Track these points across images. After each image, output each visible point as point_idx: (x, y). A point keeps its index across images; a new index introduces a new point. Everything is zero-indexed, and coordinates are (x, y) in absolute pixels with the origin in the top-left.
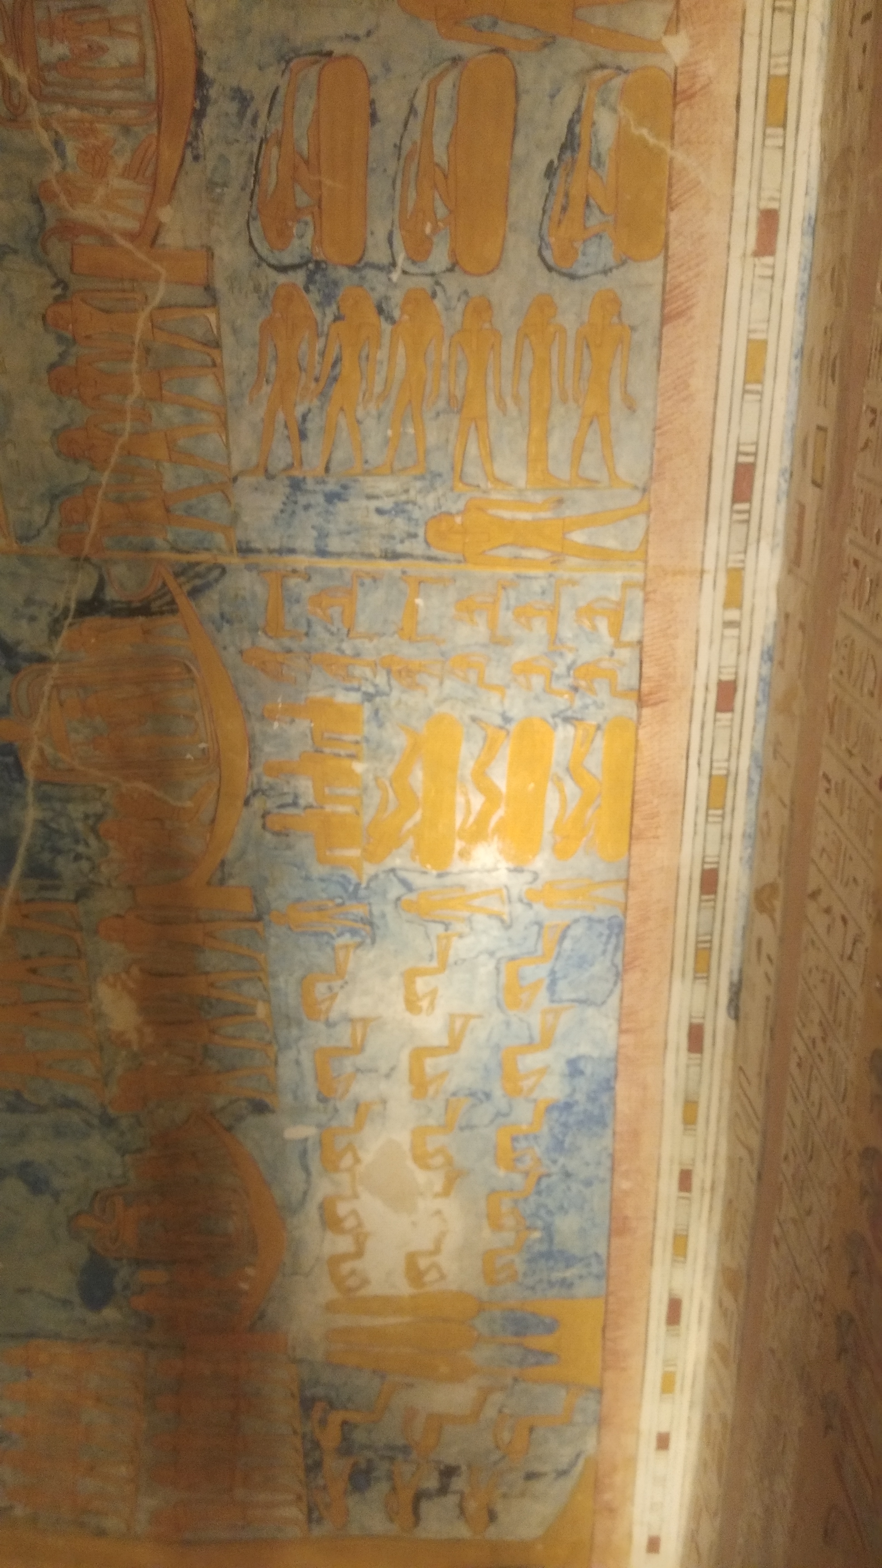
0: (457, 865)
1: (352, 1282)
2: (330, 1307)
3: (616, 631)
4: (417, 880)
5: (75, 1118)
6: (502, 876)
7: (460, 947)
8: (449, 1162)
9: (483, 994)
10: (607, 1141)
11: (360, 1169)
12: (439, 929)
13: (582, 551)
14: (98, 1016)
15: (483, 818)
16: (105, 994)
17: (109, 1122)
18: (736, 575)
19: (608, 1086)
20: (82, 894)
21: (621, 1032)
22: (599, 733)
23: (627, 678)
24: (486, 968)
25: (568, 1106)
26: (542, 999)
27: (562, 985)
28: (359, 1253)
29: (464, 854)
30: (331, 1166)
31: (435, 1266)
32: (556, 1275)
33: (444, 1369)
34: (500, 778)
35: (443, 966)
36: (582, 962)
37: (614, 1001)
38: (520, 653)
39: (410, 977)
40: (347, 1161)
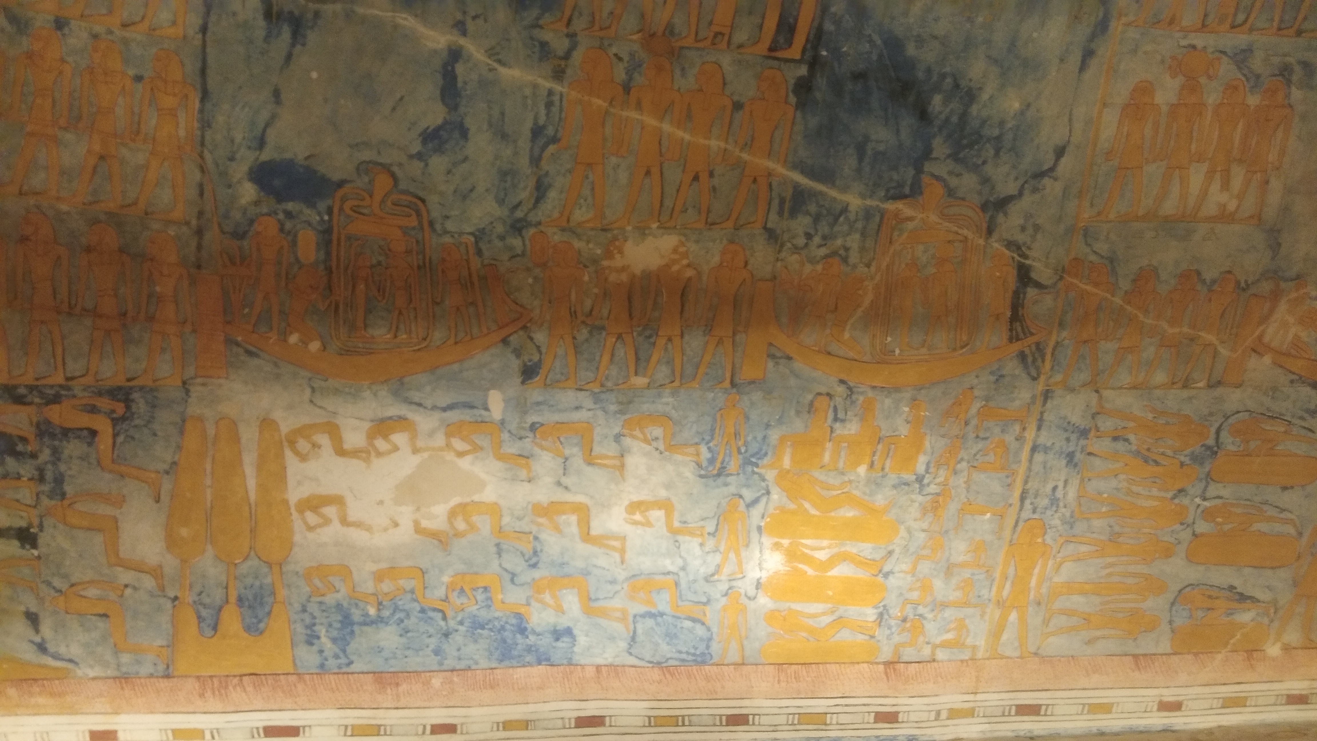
0: (767, 541)
1: (303, 445)
2: (267, 423)
3: (945, 645)
4: (756, 512)
5: (525, 193)
6: (753, 573)
7: (691, 545)
8: (458, 535)
9: (646, 564)
10: (484, 663)
11: (450, 456)
12: (710, 527)
13: (1004, 619)
14: (643, 232)
15: (808, 560)
16: (669, 242)
17: (518, 227)
18: (970, 713)
19: (543, 659)
20: (771, 235)
21: (598, 668)
22: (867, 638)
23: (909, 654)
24: (669, 564)
25: (522, 630)
26: (639, 608)
27: (650, 622)
28: (341, 452)
29: (777, 546)
30: (452, 431)
31: (327, 521)
32: (322, 631)
33: (184, 532)
34: (842, 570)
35: (674, 532)
36: (670, 636)
37: (632, 661)
38: (938, 584)
39: (666, 506)
40: (459, 445)
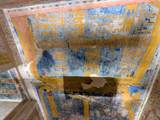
0: (84, 23)
1: (121, 30)
2: (123, 32)
4: (85, 26)
6: (84, 20)
8: (110, 22)
10: (109, 8)
11: (110, 30)
15: (80, 22)
16: (93, 48)
17: (103, 48)
18: (62, 5)
19: (103, 8)
20: (86, 49)
21: (98, 8)
22: (74, 13)
23: (70, 12)
24: (92, 20)
25: (105, 12)
27: (94, 14)
28: (118, 29)
29: (83, 23)
31: (120, 23)
32: (123, 11)
33: (132, 21)
34: (77, 21)
35: (91, 24)
36: (91, 12)
37: (95, 9)
38: (69, 20)
39: (92, 26)
